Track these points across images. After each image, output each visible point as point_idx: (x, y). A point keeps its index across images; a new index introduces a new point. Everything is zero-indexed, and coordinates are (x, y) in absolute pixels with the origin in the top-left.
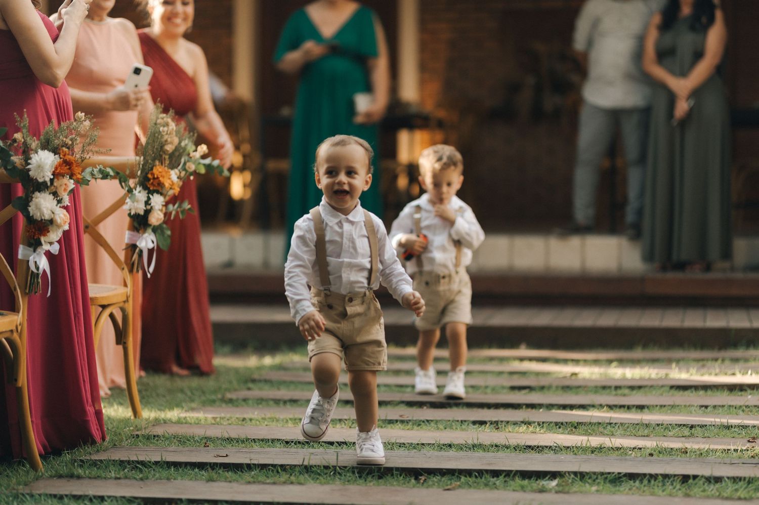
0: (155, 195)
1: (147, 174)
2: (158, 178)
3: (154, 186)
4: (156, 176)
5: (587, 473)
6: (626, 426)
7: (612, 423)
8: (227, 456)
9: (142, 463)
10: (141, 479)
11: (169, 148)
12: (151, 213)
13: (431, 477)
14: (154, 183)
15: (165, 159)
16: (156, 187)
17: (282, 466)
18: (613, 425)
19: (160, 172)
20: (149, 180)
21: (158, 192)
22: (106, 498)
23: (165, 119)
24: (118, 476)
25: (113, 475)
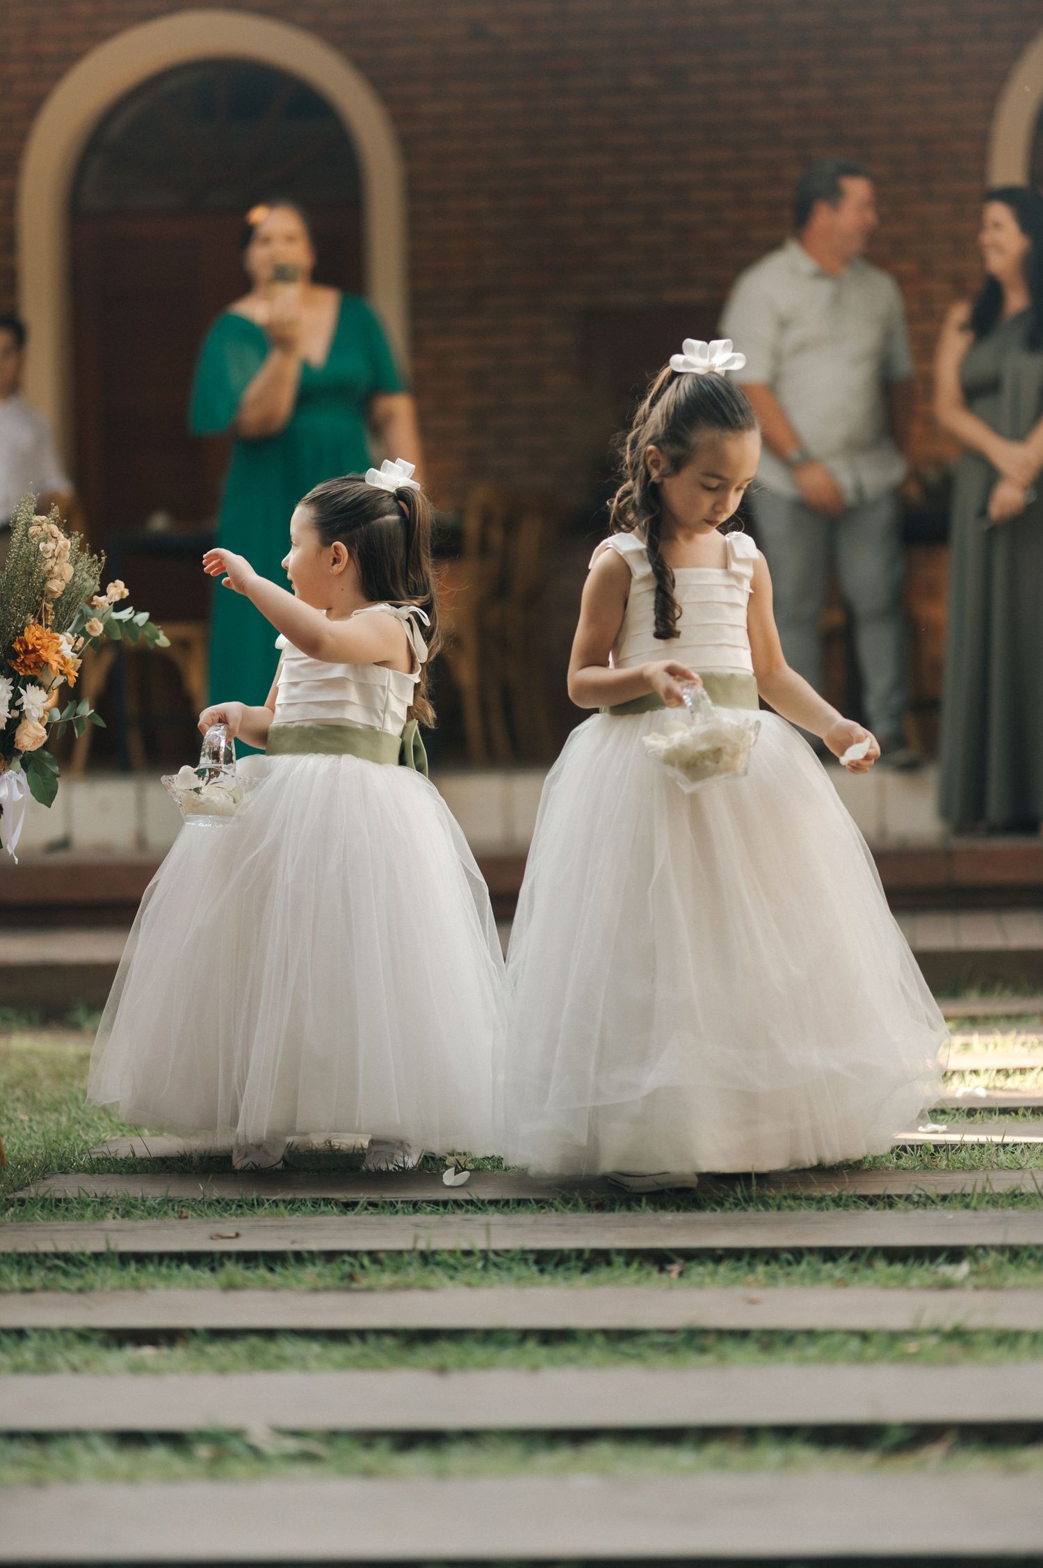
0: (29, 687)
1: (12, 642)
2: (35, 650)
3: (27, 667)
4: (30, 647)
5: (1026, 1248)
6: (1036, 1151)
7: (1008, 1145)
8: (237, 1235)
9: (66, 1257)
10: (80, 1290)
11: (56, 586)
12: (20, 727)
13: (693, 1264)
14: (27, 662)
15: (46, 611)
16: (31, 669)
17: (371, 1254)
18: (1009, 1148)
19: (38, 639)
20: (16, 655)
21: (34, 681)
22: (30, 1333)
23: (45, 526)
24: (28, 1285)
25: (16, 1284)
